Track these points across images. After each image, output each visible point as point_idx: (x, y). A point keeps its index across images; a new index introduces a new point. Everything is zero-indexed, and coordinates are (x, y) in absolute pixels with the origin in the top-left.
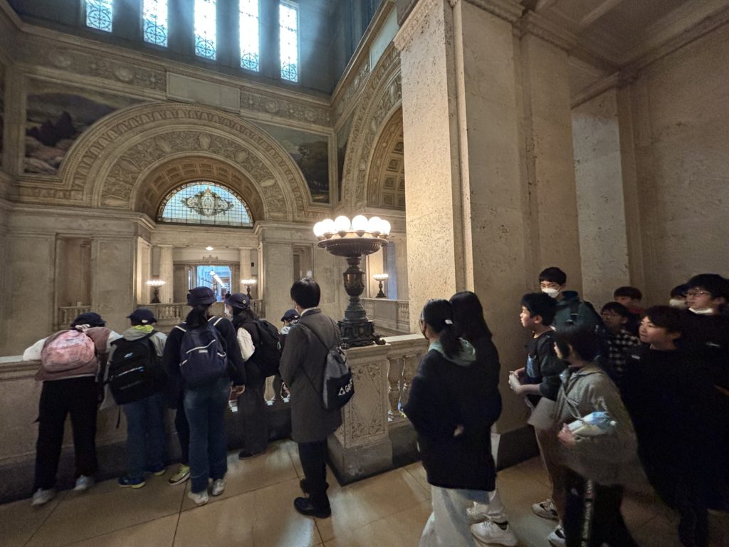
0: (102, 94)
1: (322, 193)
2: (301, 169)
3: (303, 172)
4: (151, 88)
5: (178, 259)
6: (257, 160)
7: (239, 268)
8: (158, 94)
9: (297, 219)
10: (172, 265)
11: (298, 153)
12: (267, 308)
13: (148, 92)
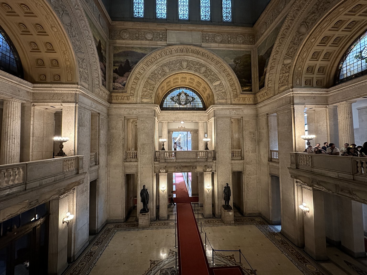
0: (140, 48)
1: (247, 86)
2: (235, 73)
3: (236, 74)
4: (160, 41)
6: (211, 71)
7: (198, 133)
8: (163, 43)
9: (233, 102)
10: (167, 131)
11: (233, 63)
12: (217, 155)
13: (159, 43)
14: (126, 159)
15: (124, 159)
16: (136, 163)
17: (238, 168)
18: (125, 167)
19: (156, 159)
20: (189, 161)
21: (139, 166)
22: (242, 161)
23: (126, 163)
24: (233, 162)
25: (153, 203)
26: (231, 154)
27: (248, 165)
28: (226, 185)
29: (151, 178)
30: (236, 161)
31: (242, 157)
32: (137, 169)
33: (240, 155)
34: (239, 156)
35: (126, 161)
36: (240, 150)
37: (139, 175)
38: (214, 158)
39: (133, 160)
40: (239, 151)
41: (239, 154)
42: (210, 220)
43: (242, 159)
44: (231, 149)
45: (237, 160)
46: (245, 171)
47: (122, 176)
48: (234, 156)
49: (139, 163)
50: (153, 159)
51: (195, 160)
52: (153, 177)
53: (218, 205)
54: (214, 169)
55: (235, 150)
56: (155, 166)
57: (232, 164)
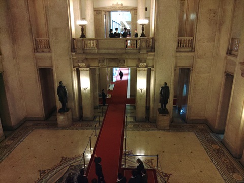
5: (96, 6)
7: (137, 12)
10: (93, 10)
12: (156, 44)
14: (37, 49)
15: (34, 49)
16: (49, 55)
17: (184, 63)
18: (36, 59)
19: (73, 49)
20: (115, 52)
21: (54, 59)
22: (192, 54)
23: (37, 54)
24: (178, 54)
25: (74, 103)
26: (177, 44)
27: (199, 60)
28: (163, 85)
29: (70, 74)
30: (183, 54)
31: (192, 48)
32: (52, 62)
33: (190, 44)
34: (188, 46)
35: (37, 52)
36: (191, 38)
37: (54, 69)
38: (153, 49)
39: (45, 50)
40: (189, 40)
41: (188, 43)
42: (141, 124)
43: (192, 51)
44: (177, 36)
45: (185, 52)
46: (194, 68)
47: (35, 71)
48: (181, 46)
49: (53, 53)
50: (70, 49)
51: (123, 51)
52: (72, 72)
53: (153, 109)
54: (151, 64)
55: (183, 38)
56: (73, 59)
57: (177, 57)
